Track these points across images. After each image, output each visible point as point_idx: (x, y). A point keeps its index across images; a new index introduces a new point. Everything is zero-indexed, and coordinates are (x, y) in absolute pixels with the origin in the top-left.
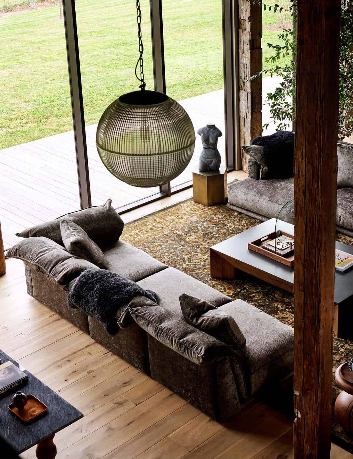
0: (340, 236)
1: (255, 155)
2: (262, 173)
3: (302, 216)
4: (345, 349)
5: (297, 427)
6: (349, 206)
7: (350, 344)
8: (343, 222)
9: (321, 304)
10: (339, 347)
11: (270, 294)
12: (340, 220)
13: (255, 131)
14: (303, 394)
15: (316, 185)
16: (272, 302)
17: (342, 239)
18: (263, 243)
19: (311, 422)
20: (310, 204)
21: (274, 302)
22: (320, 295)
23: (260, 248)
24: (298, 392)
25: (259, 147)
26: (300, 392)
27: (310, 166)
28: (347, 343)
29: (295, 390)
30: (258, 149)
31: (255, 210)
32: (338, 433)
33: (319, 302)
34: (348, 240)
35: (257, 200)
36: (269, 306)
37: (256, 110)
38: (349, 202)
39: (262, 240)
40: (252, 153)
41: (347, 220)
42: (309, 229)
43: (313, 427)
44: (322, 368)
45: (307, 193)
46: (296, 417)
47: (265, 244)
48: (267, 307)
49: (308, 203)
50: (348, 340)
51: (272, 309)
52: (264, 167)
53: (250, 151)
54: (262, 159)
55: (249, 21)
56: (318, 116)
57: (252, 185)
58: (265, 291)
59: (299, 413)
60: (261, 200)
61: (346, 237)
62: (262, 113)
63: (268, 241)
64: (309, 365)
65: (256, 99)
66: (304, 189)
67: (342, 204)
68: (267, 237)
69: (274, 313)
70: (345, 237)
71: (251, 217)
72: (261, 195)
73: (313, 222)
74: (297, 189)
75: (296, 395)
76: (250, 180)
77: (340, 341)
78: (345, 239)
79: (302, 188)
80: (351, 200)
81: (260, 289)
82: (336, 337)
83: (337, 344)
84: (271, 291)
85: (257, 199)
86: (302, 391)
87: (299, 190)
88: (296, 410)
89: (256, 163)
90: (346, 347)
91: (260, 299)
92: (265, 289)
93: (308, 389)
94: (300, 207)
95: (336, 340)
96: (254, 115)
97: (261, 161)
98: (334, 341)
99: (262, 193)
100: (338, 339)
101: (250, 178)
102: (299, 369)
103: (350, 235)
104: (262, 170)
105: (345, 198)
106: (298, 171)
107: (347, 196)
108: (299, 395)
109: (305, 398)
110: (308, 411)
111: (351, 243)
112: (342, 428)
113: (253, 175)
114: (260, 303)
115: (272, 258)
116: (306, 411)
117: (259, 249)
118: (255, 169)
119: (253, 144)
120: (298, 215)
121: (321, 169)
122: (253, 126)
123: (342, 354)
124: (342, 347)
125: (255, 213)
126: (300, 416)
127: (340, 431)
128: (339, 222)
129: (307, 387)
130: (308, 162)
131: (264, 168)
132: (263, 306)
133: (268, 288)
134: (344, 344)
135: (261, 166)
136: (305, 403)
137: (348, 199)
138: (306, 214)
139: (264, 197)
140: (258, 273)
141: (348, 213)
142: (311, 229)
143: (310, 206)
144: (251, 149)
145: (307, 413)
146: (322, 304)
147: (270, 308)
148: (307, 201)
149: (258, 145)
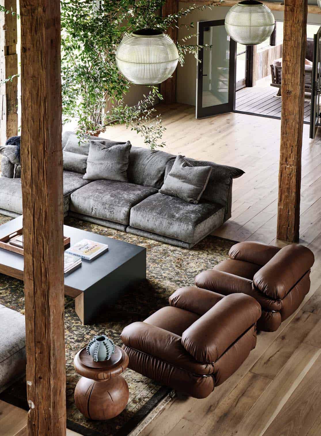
0: (92, 226)
1: (8, 154)
2: (16, 171)
3: (29, 208)
4: (90, 336)
5: (31, 419)
6: (101, 197)
7: (95, 330)
8: (95, 213)
9: (50, 291)
10: (85, 334)
11: (18, 289)
12: (92, 211)
13: (10, 132)
14: (36, 383)
15: (41, 178)
16: (19, 297)
17: (94, 230)
18: (12, 239)
19: (45, 412)
20: (37, 196)
21: (21, 297)
22: (49, 283)
23: (8, 244)
24: (31, 382)
25: (13, 146)
26: (32, 382)
27: (35, 161)
28: (93, 329)
29: (28, 380)
30: (11, 149)
31: (8, 208)
32: (78, 420)
33: (49, 289)
34: (101, 229)
35: (9, 198)
36: (15, 301)
37: (12, 111)
38: (101, 193)
39: (10, 236)
40: (6, 152)
41: (99, 211)
42: (36, 220)
43: (47, 416)
44: (54, 355)
45: (34, 186)
46: (30, 409)
47: (12, 241)
48: (14, 303)
49: (35, 195)
50: (94, 326)
51: (19, 304)
52: (18, 165)
53: (3, 151)
54: (15, 158)
55: (4, 29)
56: (42, 115)
57: (5, 184)
58: (13, 287)
59: (32, 403)
60: (14, 197)
61: (99, 226)
62: (17, 114)
63: (16, 236)
64: (40, 353)
65: (12, 101)
66: (31, 183)
67: (94, 196)
68: (16, 233)
69: (20, 308)
70: (97, 227)
71: (3, 215)
72: (14, 192)
73: (40, 213)
74: (25, 183)
75: (28, 386)
76: (3, 179)
77: (86, 328)
78: (97, 229)
79: (29, 181)
80: (102, 192)
81: (7, 286)
82: (83, 325)
83: (83, 332)
84: (19, 286)
85: (10, 196)
86: (34, 381)
87: (26, 184)
88: (29, 402)
89: (10, 162)
90: (92, 333)
91: (7, 296)
92: (13, 285)
93: (40, 378)
94: (28, 199)
95: (82, 327)
96: (10, 117)
97: (14, 160)
98: (80, 329)
99: (15, 191)
100: (84, 327)
101: (3, 177)
102: (31, 358)
103: (102, 224)
104: (16, 168)
105: (98, 189)
106: (24, 166)
107: (99, 188)
108: (32, 385)
109: (38, 388)
110: (41, 401)
111: (103, 232)
112: (82, 415)
113: (7, 174)
114: (7, 299)
115: (19, 253)
116: (39, 401)
117: (6, 246)
118: (8, 167)
119: (7, 144)
120: (26, 207)
121: (46, 163)
122: (8, 127)
123: (87, 340)
124: (88, 334)
125: (7, 211)
126: (33, 407)
127: (79, 417)
128: (92, 212)
129: (39, 376)
130: (34, 157)
131: (18, 167)
132: (9, 302)
133: (16, 283)
134: (90, 331)
135: (15, 165)
136: (38, 393)
137: (101, 190)
138: (33, 206)
139: (16, 194)
140: (5, 270)
141: (99, 204)
142: (39, 219)
143: (37, 198)
144: (5, 149)
145: (40, 402)
146: (52, 290)
147: (17, 303)
148: (34, 193)
149: (12, 145)
